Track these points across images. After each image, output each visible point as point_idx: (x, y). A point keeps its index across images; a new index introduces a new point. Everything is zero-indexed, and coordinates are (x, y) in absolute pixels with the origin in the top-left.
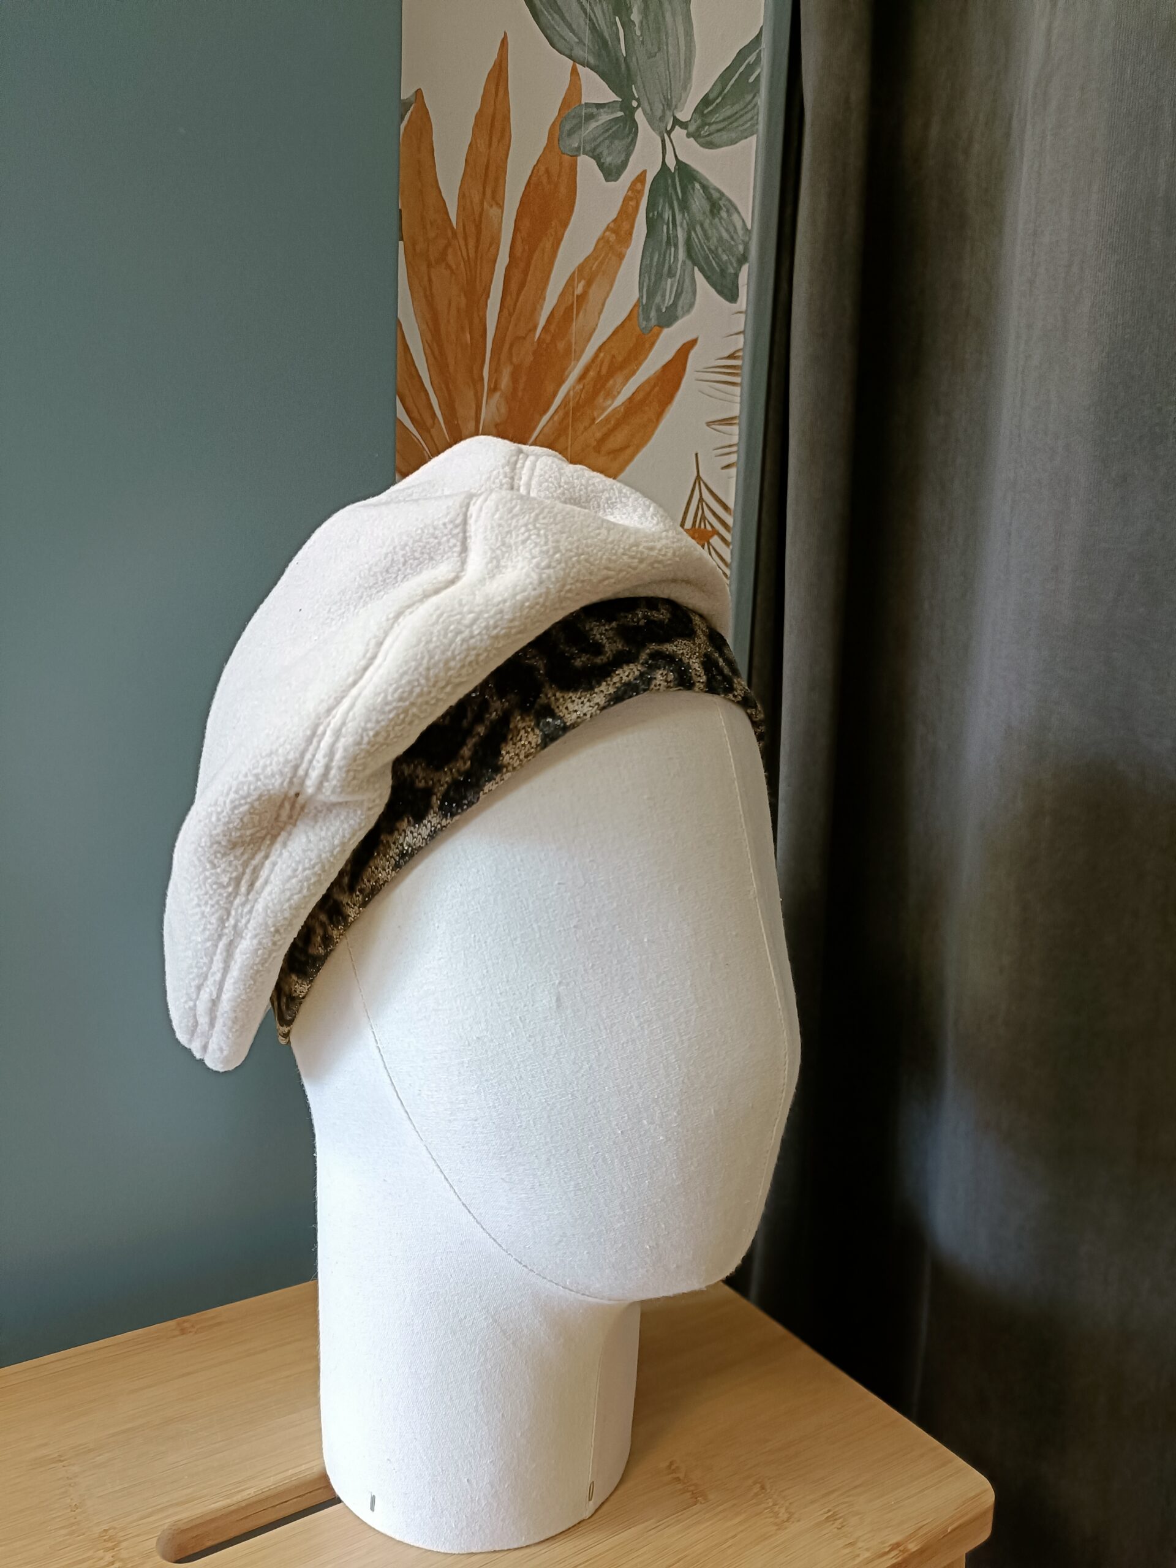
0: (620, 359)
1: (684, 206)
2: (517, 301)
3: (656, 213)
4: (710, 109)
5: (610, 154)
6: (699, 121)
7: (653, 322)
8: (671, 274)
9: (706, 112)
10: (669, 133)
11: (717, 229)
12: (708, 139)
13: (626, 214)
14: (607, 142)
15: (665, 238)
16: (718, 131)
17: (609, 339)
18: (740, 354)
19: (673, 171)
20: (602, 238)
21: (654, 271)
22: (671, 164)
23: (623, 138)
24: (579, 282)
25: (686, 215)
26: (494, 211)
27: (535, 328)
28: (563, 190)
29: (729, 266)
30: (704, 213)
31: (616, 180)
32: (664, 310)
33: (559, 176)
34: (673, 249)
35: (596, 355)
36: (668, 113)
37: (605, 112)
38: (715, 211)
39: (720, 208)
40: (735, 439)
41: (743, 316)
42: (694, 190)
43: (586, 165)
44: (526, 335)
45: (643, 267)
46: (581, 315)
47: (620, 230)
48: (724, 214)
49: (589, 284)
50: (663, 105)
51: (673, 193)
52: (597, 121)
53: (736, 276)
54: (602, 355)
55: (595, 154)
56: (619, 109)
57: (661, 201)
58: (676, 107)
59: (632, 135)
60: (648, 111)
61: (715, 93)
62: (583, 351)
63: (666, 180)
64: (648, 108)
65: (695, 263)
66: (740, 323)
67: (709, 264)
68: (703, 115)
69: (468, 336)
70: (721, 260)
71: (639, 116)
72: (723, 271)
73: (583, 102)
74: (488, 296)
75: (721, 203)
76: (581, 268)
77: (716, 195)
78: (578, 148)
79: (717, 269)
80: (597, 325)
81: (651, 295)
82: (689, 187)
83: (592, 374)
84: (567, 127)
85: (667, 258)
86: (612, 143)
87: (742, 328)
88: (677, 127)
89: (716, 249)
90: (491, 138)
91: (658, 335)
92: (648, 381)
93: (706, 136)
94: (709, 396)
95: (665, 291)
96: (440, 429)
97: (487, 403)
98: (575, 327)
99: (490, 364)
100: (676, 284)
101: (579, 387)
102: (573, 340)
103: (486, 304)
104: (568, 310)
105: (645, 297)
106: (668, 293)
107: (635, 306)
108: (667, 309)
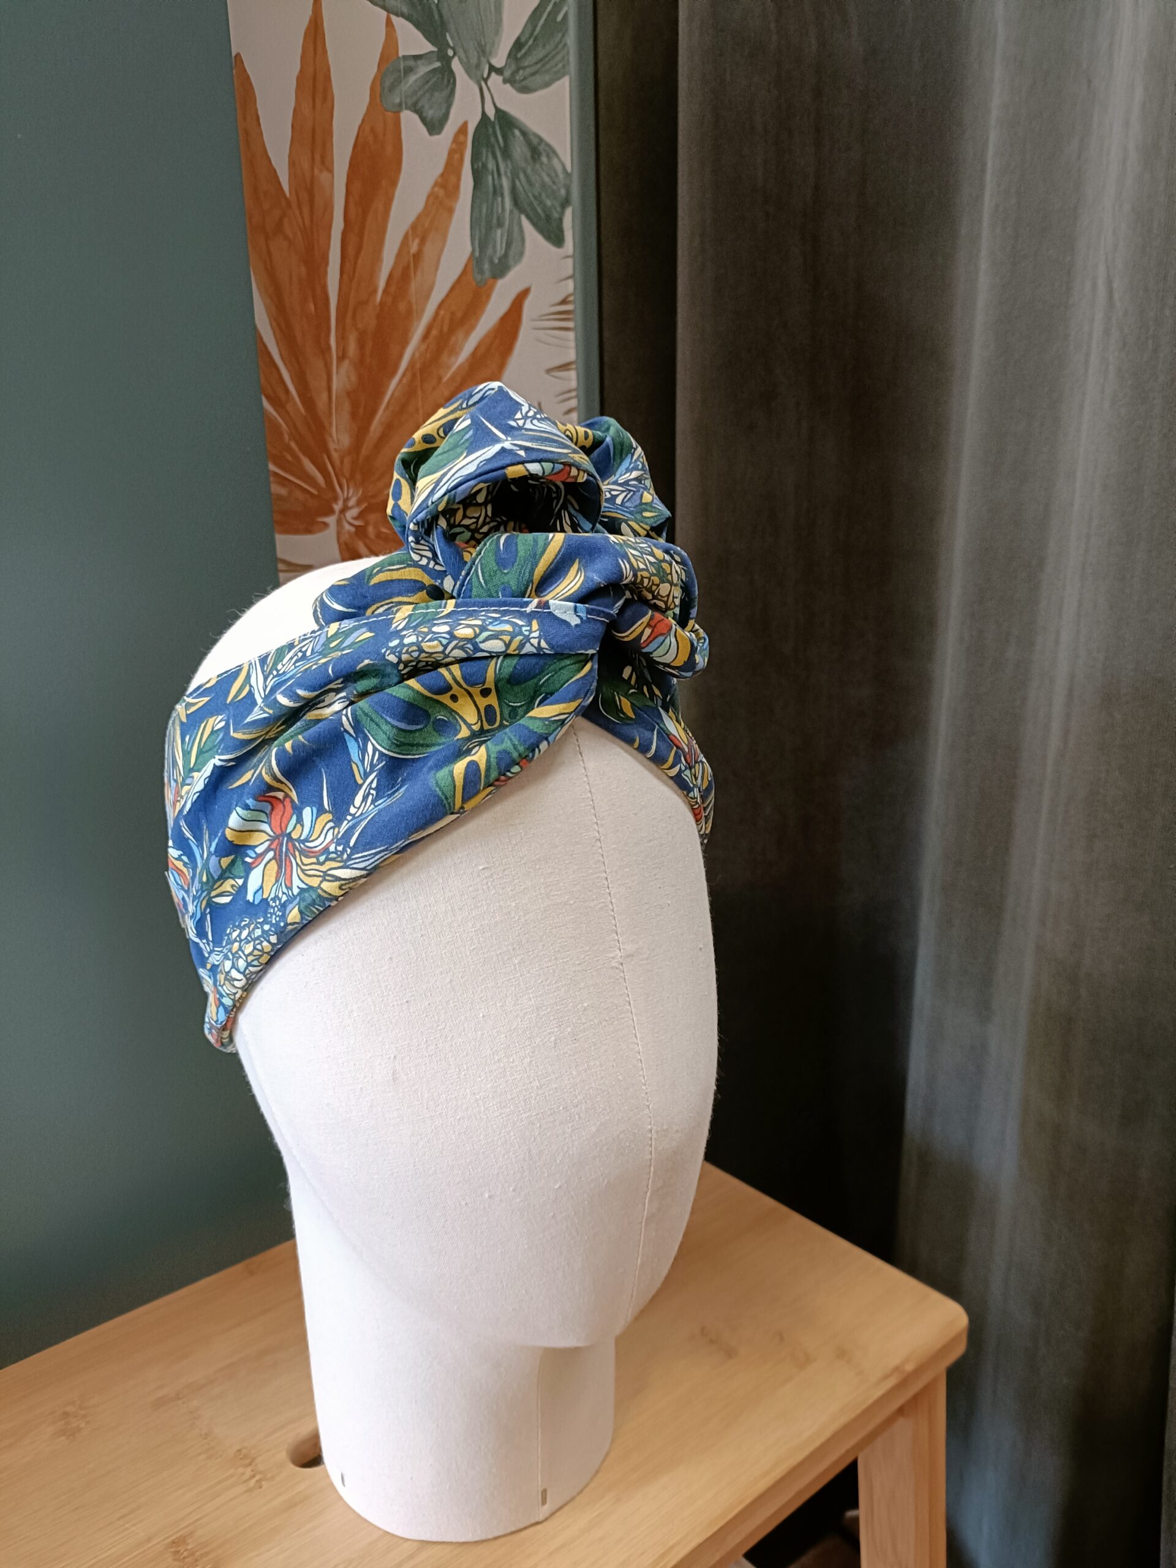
0: (459, 314)
1: (506, 153)
2: (356, 263)
3: (480, 164)
4: (523, 51)
5: (431, 107)
6: (513, 67)
7: (487, 274)
8: (500, 224)
9: (519, 55)
10: (486, 80)
11: (539, 175)
12: (524, 83)
13: (452, 168)
14: (427, 95)
15: (491, 189)
16: (533, 74)
17: (447, 296)
18: (571, 298)
19: (492, 118)
20: (432, 196)
21: (483, 223)
22: (491, 113)
23: (442, 90)
24: (413, 241)
25: (509, 164)
26: (324, 176)
27: (375, 291)
28: (389, 149)
29: (554, 211)
30: (526, 160)
31: (439, 133)
33: (384, 135)
34: (500, 199)
35: (437, 314)
36: (483, 60)
37: (423, 64)
38: (536, 157)
39: (540, 154)
40: (574, 384)
41: (570, 261)
42: (514, 137)
43: (410, 121)
44: (368, 299)
45: (473, 220)
46: (419, 274)
47: (447, 184)
48: (544, 159)
49: (423, 241)
50: (478, 52)
51: (495, 142)
52: (415, 74)
53: (561, 220)
54: (442, 312)
55: (417, 108)
56: (436, 59)
57: (484, 151)
58: (490, 53)
59: (451, 85)
60: (465, 60)
61: (527, 35)
62: (423, 311)
63: (487, 129)
64: (463, 56)
65: (522, 211)
66: (568, 267)
67: (534, 209)
68: (517, 60)
69: (312, 307)
70: (545, 206)
71: (456, 65)
72: (548, 218)
73: (401, 54)
74: (327, 264)
75: (541, 148)
76: (414, 227)
77: (535, 141)
78: (400, 104)
79: (543, 215)
80: (433, 283)
81: (483, 247)
82: (510, 134)
83: (434, 332)
84: (387, 84)
85: (495, 206)
86: (432, 95)
87: (570, 272)
88: (493, 75)
89: (540, 195)
90: (314, 101)
91: (491, 288)
92: (487, 336)
93: (522, 80)
94: (548, 344)
95: (495, 242)
96: (295, 403)
97: (337, 372)
98: (413, 287)
99: (336, 332)
100: (506, 235)
101: (423, 347)
102: (414, 301)
103: (326, 272)
104: (407, 268)
105: (477, 249)
106: (498, 244)
107: (469, 260)
108: (500, 259)
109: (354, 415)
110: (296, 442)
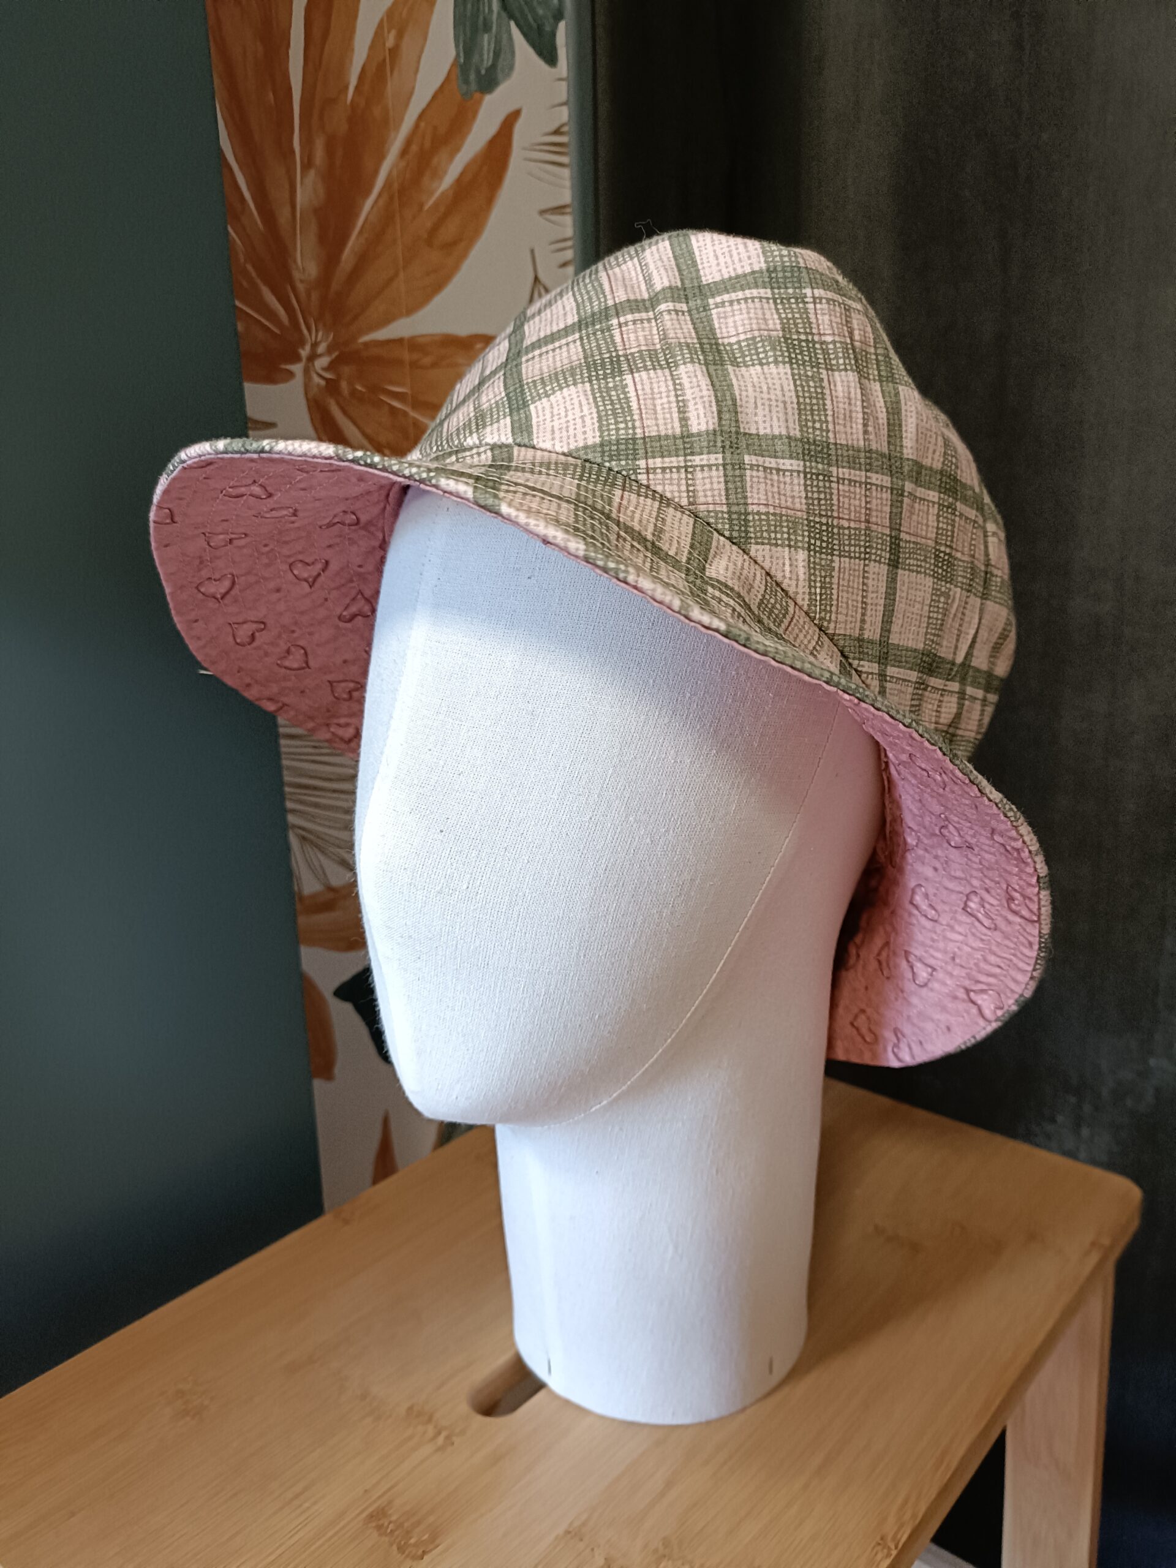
0: (442, 130)
2: (322, 52)
7: (474, 86)
8: (487, 28)
17: (429, 106)
18: (565, 129)
21: (468, 23)
24: (389, 32)
27: (346, 87)
29: (546, 22)
32: (483, 72)
35: (417, 126)
40: (569, 232)
41: (564, 84)
44: (337, 98)
46: (396, 73)
49: (400, 36)
53: (553, 35)
54: (423, 124)
62: (402, 120)
65: (511, 16)
66: (562, 91)
67: (525, 16)
69: (271, 95)
70: (536, 14)
72: (540, 28)
74: (288, 47)
76: (390, 13)
79: (535, 25)
80: (413, 88)
81: (468, 52)
83: (414, 148)
87: (564, 97)
89: (532, 1)
91: (479, 102)
92: (473, 161)
94: (539, 179)
95: (482, 49)
96: (251, 214)
97: (302, 183)
98: (390, 88)
99: (300, 130)
100: (493, 40)
101: (403, 164)
102: (390, 105)
104: (381, 67)
105: (462, 54)
106: (485, 52)
107: (453, 65)
108: (487, 70)
109: (322, 238)
110: (254, 266)
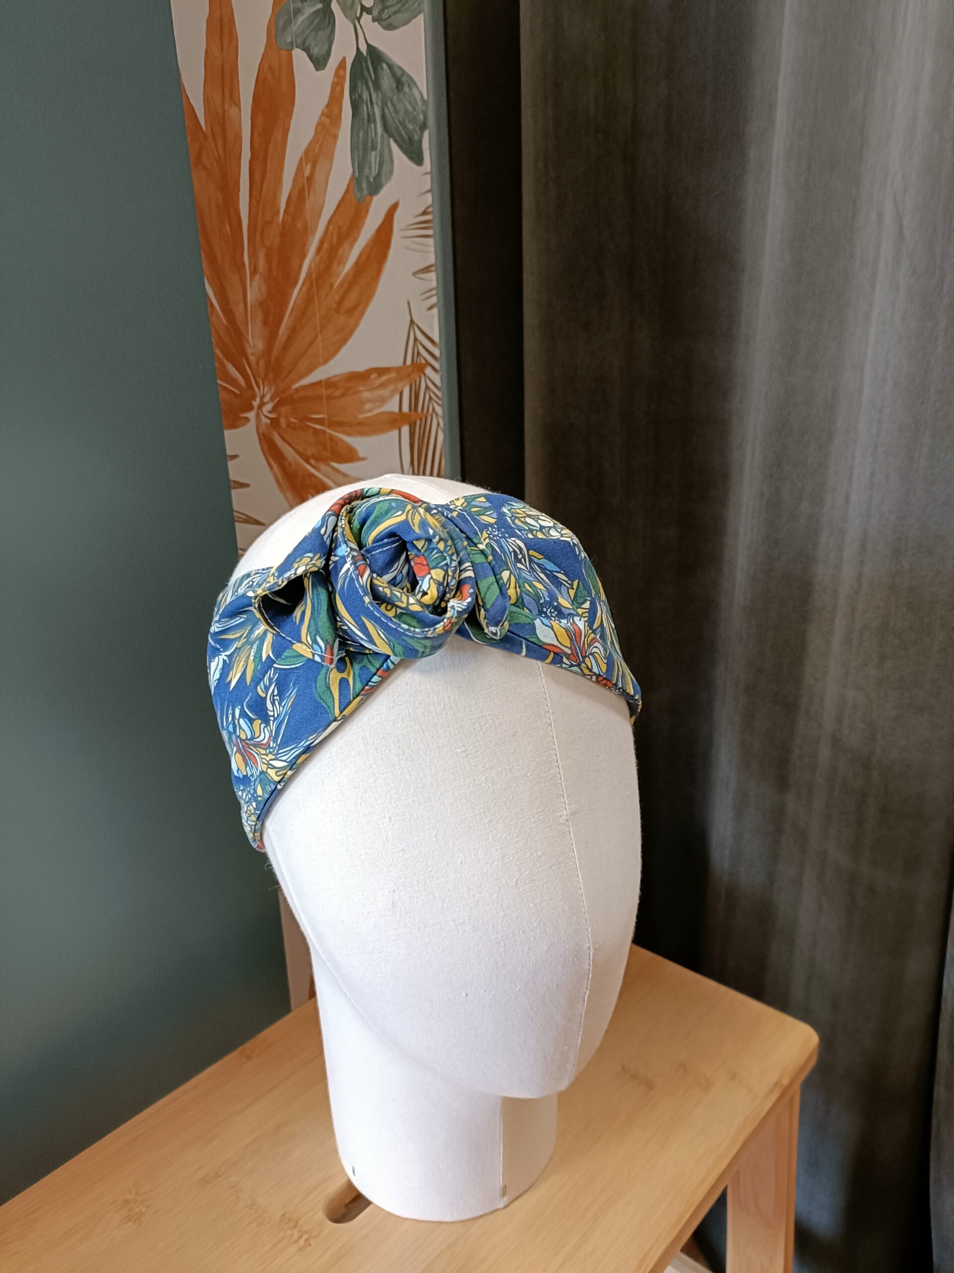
0: (345, 228)
1: (377, 85)
2: (262, 189)
3: (357, 95)
5: (316, 46)
6: (380, 7)
7: (365, 192)
8: (374, 148)
10: (359, 19)
11: (403, 103)
12: (388, 21)
13: (335, 100)
14: (313, 34)
15: (366, 117)
16: (395, 13)
17: (335, 213)
18: (430, 209)
19: (365, 53)
20: (320, 124)
21: (361, 147)
23: (324, 29)
24: (306, 165)
25: (379, 94)
26: (233, 111)
27: (278, 212)
28: (285, 84)
29: (415, 134)
30: (392, 91)
31: (324, 68)
33: (280, 70)
34: (373, 125)
35: (327, 229)
37: (308, 6)
38: (400, 87)
39: (403, 85)
40: (434, 284)
41: (428, 177)
42: (383, 70)
43: (299, 56)
44: (273, 219)
45: (353, 145)
46: (312, 195)
47: (331, 114)
48: (406, 89)
49: (314, 166)
51: (368, 75)
52: (303, 14)
53: (420, 142)
54: (331, 227)
55: (305, 46)
57: (359, 83)
59: (331, 24)
62: (316, 227)
63: (361, 63)
65: (390, 135)
66: (427, 182)
67: (400, 135)
69: (228, 229)
70: (408, 130)
71: (335, 6)
72: (411, 139)
74: (239, 190)
75: (404, 79)
76: (307, 152)
77: (399, 73)
78: (292, 43)
79: (406, 137)
80: (324, 202)
81: (361, 168)
82: (379, 68)
83: (326, 245)
84: (281, 24)
85: (370, 132)
86: (317, 34)
87: (429, 187)
88: (364, 13)
89: (404, 121)
90: (222, 41)
91: (369, 203)
92: (367, 246)
93: (387, 19)
94: (414, 250)
95: (371, 163)
96: (218, 315)
97: (251, 286)
98: (308, 205)
99: (249, 249)
100: (379, 156)
101: (318, 258)
102: (309, 219)
103: (238, 197)
104: (302, 191)
105: (357, 170)
106: (373, 165)
107: (351, 180)
108: (374, 179)
109: (265, 322)
110: (222, 352)
